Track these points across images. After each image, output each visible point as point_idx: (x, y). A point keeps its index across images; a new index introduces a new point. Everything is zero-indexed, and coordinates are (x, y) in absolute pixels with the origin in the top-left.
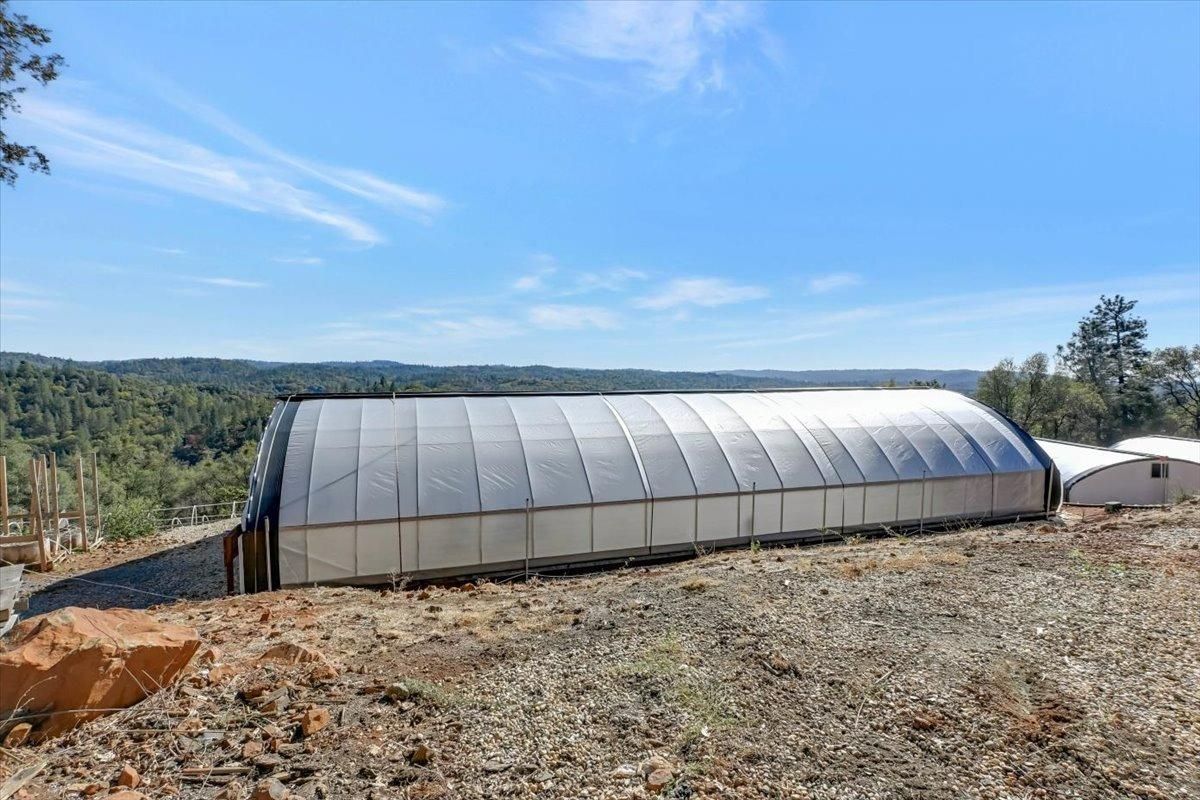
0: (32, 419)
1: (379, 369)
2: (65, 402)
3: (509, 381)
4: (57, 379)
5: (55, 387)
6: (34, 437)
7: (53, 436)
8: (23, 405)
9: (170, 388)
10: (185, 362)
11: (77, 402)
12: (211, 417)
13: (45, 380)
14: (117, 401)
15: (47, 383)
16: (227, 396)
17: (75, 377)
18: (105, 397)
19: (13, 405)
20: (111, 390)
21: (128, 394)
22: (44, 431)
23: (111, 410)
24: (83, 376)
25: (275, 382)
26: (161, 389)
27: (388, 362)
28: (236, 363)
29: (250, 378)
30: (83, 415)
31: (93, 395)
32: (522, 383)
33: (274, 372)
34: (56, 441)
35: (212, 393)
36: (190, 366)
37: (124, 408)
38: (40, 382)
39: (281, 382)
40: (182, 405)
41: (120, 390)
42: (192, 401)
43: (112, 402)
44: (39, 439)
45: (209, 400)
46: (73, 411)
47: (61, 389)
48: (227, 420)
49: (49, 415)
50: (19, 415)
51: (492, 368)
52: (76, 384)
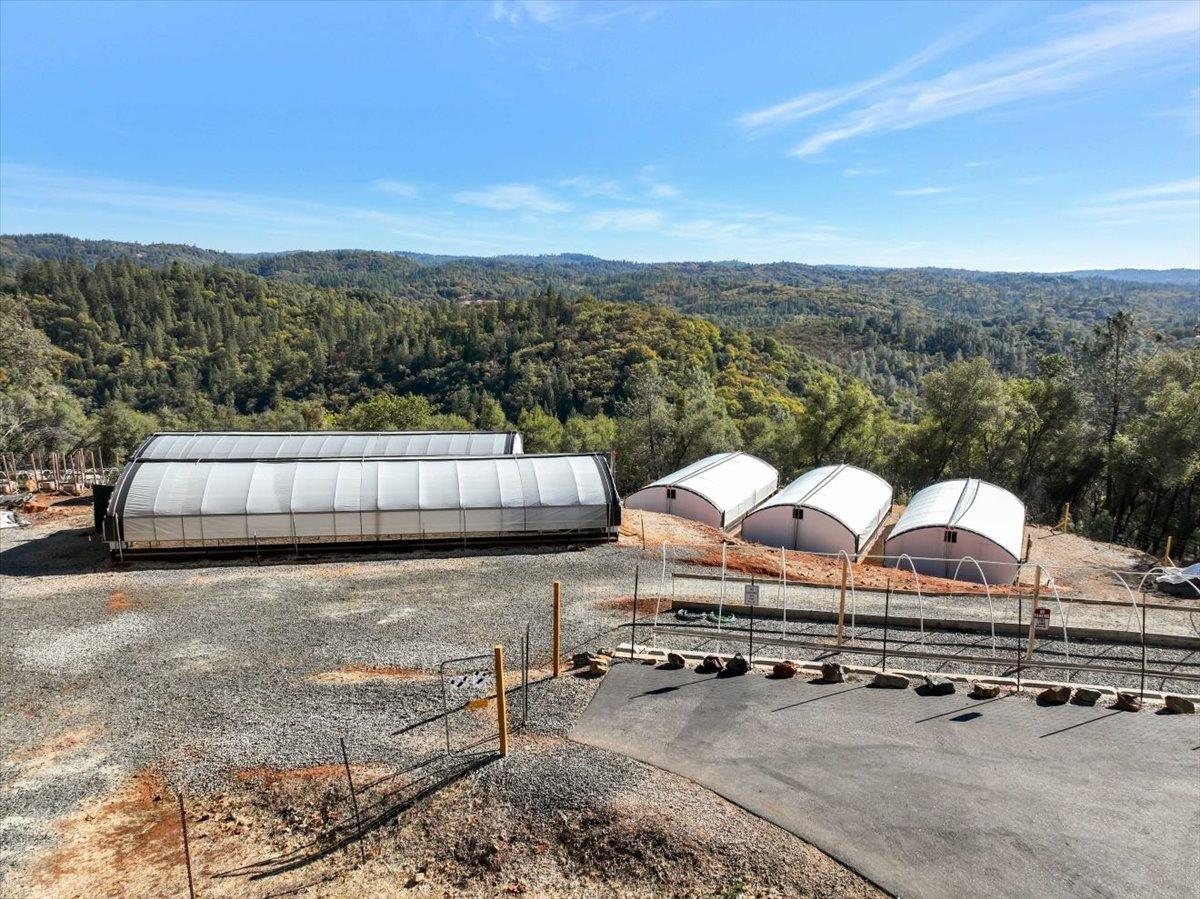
0: (186, 327)
1: (566, 266)
2: (215, 310)
3: (736, 287)
4: (207, 283)
5: (206, 292)
6: (189, 347)
7: (205, 348)
8: (178, 311)
9: (318, 294)
10: (340, 256)
11: (226, 311)
12: (355, 333)
13: (196, 284)
14: (264, 309)
15: (198, 287)
16: (378, 304)
17: (224, 280)
18: (253, 305)
19: (169, 312)
20: (259, 297)
21: (275, 301)
22: (196, 343)
23: (257, 320)
24: (232, 280)
25: (437, 284)
26: (308, 295)
27: (579, 257)
28: (396, 257)
29: (411, 278)
30: (232, 325)
31: (240, 299)
32: (752, 290)
33: (438, 271)
34: (208, 354)
35: (362, 300)
36: (344, 262)
37: (271, 318)
38: (191, 286)
39: (445, 284)
40: (328, 316)
41: (267, 297)
42: (339, 310)
43: (259, 310)
44: (193, 351)
45: (358, 309)
46: (222, 320)
47: (211, 294)
48: (371, 337)
49: (201, 325)
50: (173, 321)
51: (718, 267)
52: (225, 288)
